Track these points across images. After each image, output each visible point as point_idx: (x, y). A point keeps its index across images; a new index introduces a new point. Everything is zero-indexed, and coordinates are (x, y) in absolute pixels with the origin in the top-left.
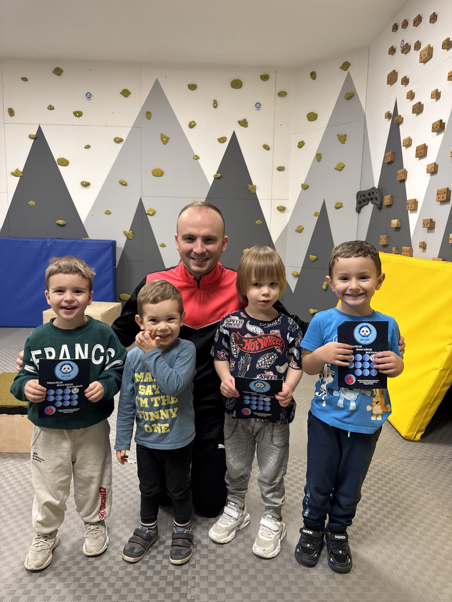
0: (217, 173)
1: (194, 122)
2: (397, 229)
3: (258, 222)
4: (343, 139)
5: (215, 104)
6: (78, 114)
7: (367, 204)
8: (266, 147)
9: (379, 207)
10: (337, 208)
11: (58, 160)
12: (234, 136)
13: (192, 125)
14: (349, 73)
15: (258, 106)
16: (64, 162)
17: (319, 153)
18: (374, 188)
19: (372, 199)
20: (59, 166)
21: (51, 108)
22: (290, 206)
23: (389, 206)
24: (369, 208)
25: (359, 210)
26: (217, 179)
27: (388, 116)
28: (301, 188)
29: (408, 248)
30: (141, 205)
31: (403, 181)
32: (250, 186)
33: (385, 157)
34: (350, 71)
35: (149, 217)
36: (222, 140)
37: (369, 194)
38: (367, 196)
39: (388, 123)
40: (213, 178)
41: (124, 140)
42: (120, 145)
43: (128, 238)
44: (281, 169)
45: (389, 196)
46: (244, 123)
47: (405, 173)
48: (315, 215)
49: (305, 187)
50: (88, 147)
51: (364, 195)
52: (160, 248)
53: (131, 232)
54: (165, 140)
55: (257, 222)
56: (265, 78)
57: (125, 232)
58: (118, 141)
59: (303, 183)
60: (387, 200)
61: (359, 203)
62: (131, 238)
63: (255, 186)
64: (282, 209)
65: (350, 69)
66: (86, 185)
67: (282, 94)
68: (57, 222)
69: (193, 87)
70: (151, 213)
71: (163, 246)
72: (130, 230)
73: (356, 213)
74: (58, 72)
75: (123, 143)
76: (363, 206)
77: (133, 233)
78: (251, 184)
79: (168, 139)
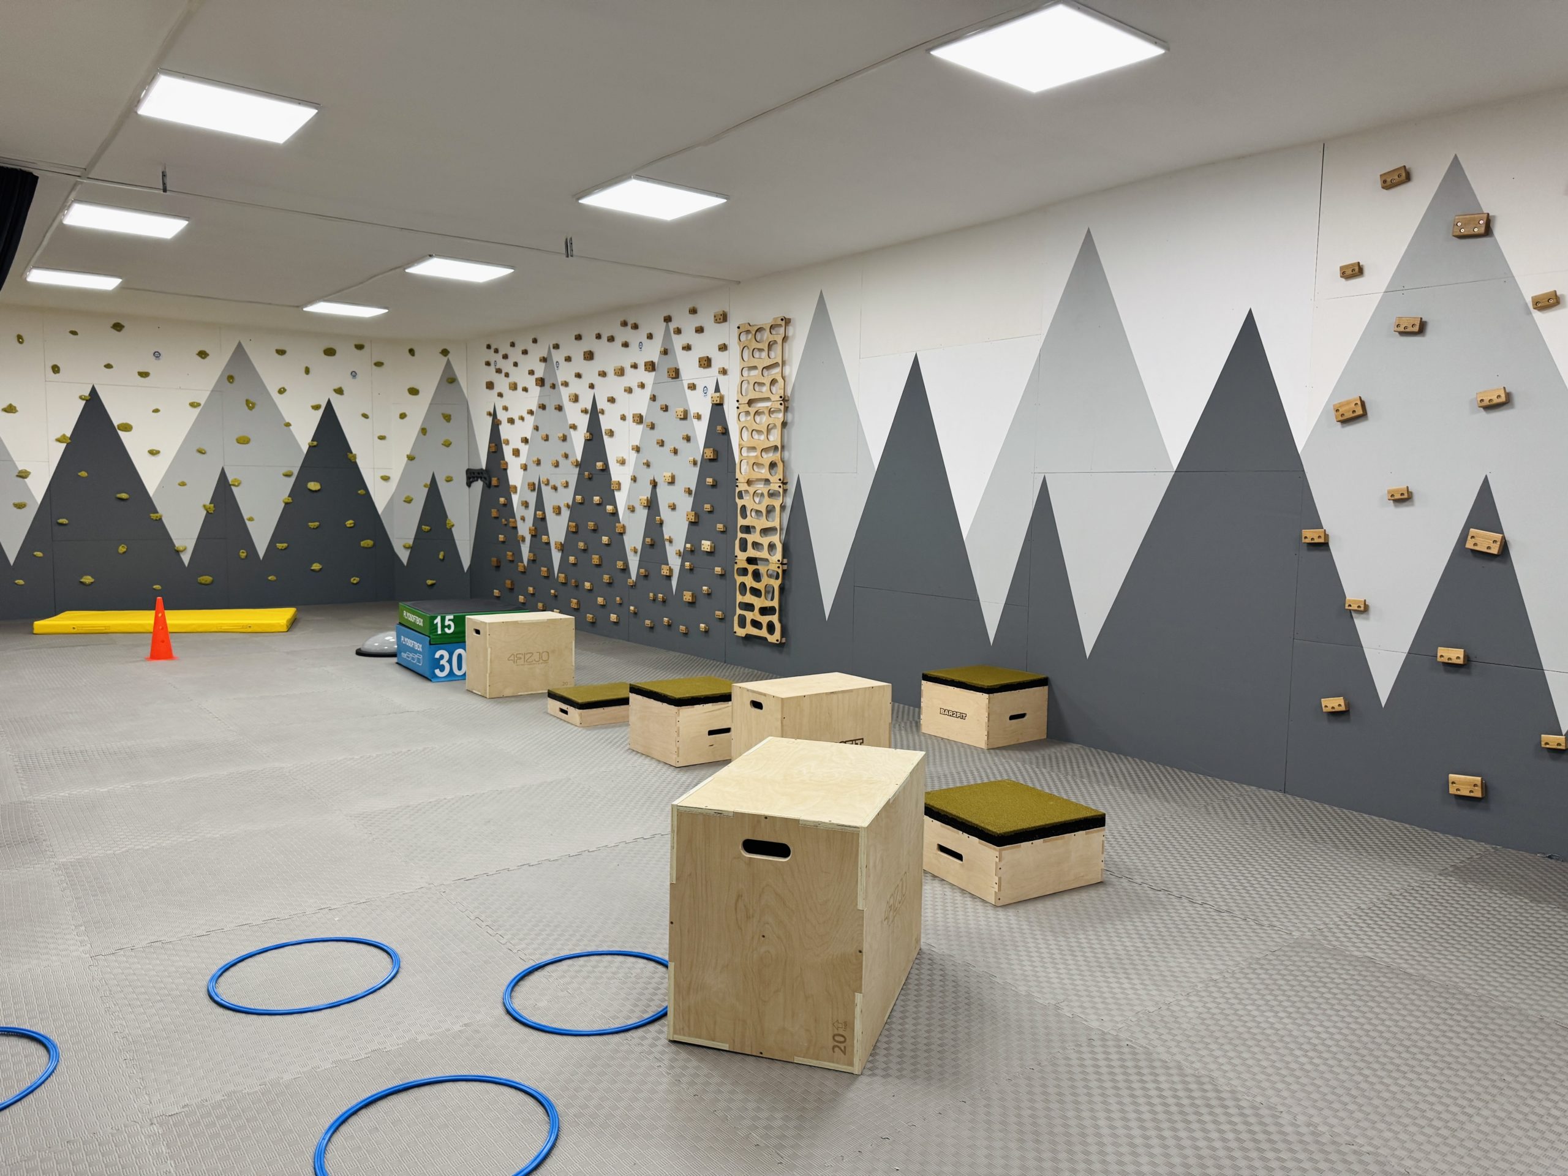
0: (313, 440)
1: (284, 388)
2: (505, 505)
3: (361, 492)
4: (448, 418)
5: (307, 371)
6: (144, 375)
7: (477, 480)
8: (365, 416)
9: (488, 485)
10: (447, 481)
11: (118, 426)
12: (329, 403)
13: (282, 391)
14: (448, 359)
15: (354, 374)
16: (127, 428)
17: (423, 427)
18: (482, 469)
19: (481, 478)
20: (120, 432)
21: (108, 366)
22: (396, 476)
23: (496, 486)
24: (479, 485)
25: (469, 484)
26: (311, 447)
27: (489, 414)
28: (406, 459)
29: (513, 520)
30: (223, 474)
31: (506, 470)
32: (350, 455)
33: (489, 447)
34: (450, 359)
35: (233, 487)
36: (316, 407)
37: (479, 473)
38: (476, 474)
39: (490, 419)
40: (308, 446)
41: (202, 405)
42: (197, 411)
43: (208, 512)
44: (382, 438)
45: (496, 479)
46: (339, 391)
47: (506, 464)
48: (425, 486)
49: (411, 458)
50: (156, 411)
51: (474, 473)
52: (247, 522)
53: (212, 505)
54: (250, 405)
55: (359, 492)
56: (360, 347)
57: (204, 506)
58: (193, 405)
59: (408, 453)
60: (494, 481)
61: (468, 478)
62: (212, 512)
63: (355, 455)
64: (386, 479)
65: (450, 356)
66: (153, 453)
67: (379, 364)
68: (119, 496)
69: (281, 352)
70: (236, 484)
71: (251, 519)
72: (210, 503)
73: (467, 487)
74: (118, 327)
75: (201, 407)
76: (473, 481)
77: (214, 506)
78: (351, 452)
79: (254, 405)
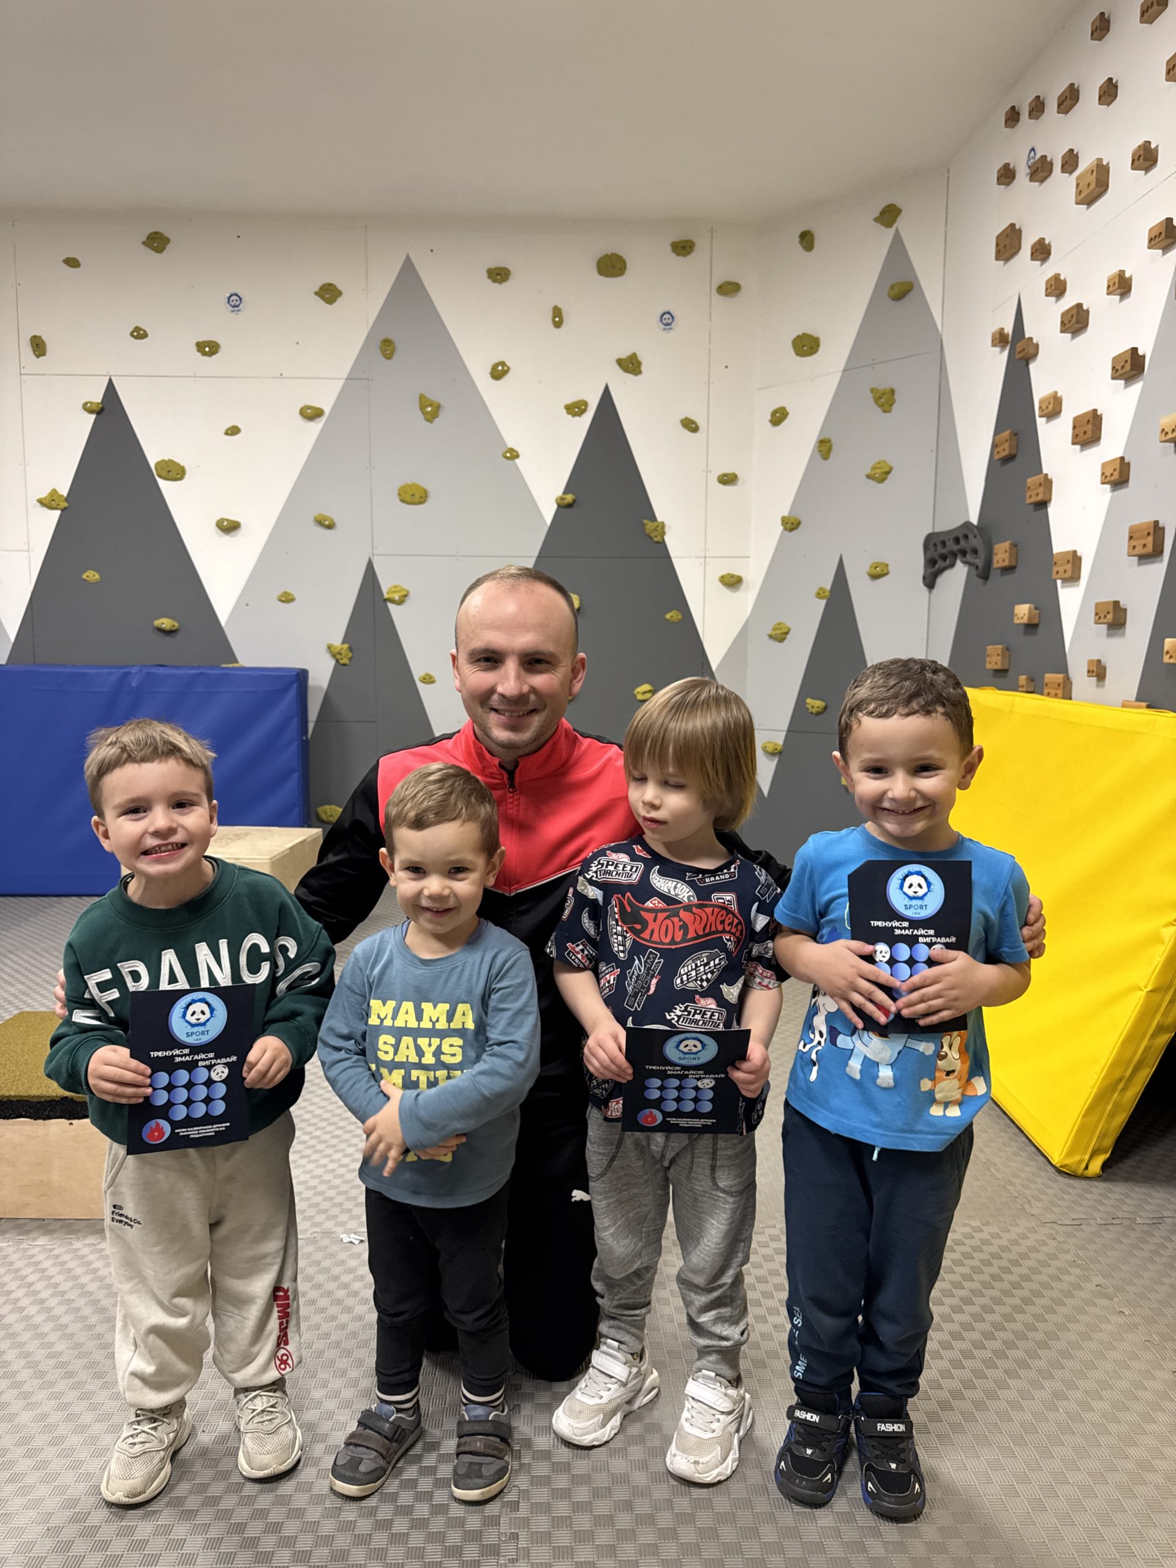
0: (566, 492)
1: (503, 364)
2: (1031, 627)
3: (672, 615)
4: (885, 400)
5: (558, 318)
6: (208, 348)
7: (952, 565)
8: (690, 425)
9: (983, 572)
10: (875, 577)
11: (158, 464)
12: (607, 397)
13: (499, 372)
14: (897, 232)
15: (667, 320)
16: (175, 472)
17: (825, 436)
18: (967, 525)
19: (964, 553)
20: (160, 482)
21: (139, 334)
22: (754, 573)
23: (1008, 570)
24: (957, 576)
25: (930, 582)
26: (563, 507)
27: (1000, 339)
28: (781, 528)
29: (1060, 677)
30: (370, 576)
31: (1042, 505)
32: (649, 525)
33: (994, 446)
34: (900, 230)
35: (391, 606)
36: (576, 409)
37: (957, 540)
38: (951, 546)
39: (1000, 359)
40: (555, 506)
41: (327, 412)
42: (317, 426)
43: (337, 661)
44: (728, 480)
45: (1006, 545)
46: (631, 365)
47: (1047, 484)
48: (819, 595)
49: (791, 525)
50: (233, 431)
51: (944, 543)
52: (421, 686)
53: (346, 646)
54: (430, 410)
55: (668, 616)
56: (683, 248)
57: (329, 647)
58: (311, 414)
59: (786, 514)
60: (1001, 555)
61: (930, 562)
62: (345, 661)
63: (663, 525)
64: (732, 582)
65: (900, 223)
66: (229, 527)
67: (729, 289)
68: (157, 623)
69: (499, 275)
70: (396, 597)
71: (428, 680)
72: (343, 642)
73: (925, 589)
74: (157, 242)
75: (324, 419)
76: (941, 571)
77: (350, 649)
78: (653, 518)
79: (437, 408)
